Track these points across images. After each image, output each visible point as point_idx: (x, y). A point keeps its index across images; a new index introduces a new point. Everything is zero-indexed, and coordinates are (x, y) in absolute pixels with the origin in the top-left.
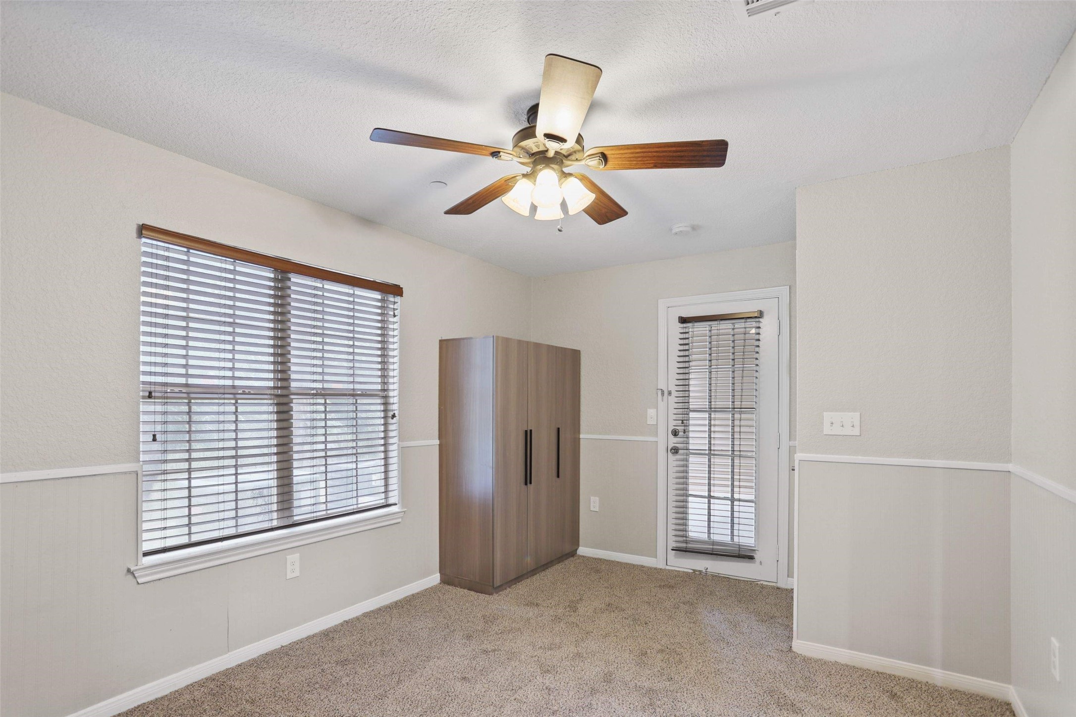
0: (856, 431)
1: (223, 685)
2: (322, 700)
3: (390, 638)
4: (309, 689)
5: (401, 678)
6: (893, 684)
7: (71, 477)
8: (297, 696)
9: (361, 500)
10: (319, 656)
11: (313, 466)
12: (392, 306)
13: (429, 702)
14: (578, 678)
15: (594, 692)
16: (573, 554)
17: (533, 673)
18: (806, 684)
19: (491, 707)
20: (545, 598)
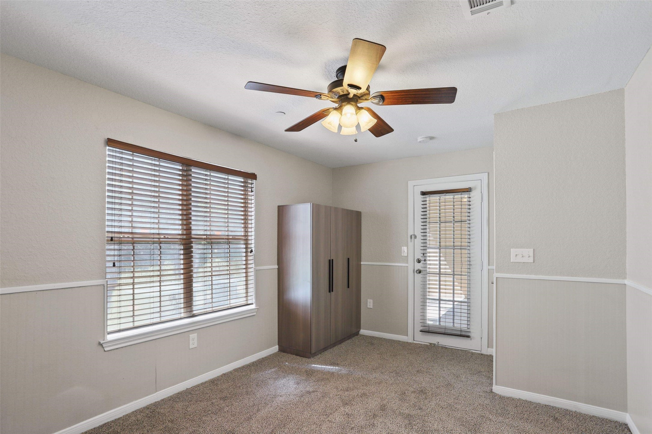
0: (531, 260)
1: (154, 411)
2: (213, 421)
3: (251, 384)
4: (205, 414)
5: (259, 408)
6: (555, 412)
7: (67, 288)
8: (198, 418)
9: (232, 301)
10: (209, 394)
11: (205, 281)
12: (250, 186)
13: (277, 422)
14: (365, 408)
15: (375, 416)
16: (357, 334)
17: (338, 405)
18: (503, 412)
19: (314, 425)
20: (342, 360)
